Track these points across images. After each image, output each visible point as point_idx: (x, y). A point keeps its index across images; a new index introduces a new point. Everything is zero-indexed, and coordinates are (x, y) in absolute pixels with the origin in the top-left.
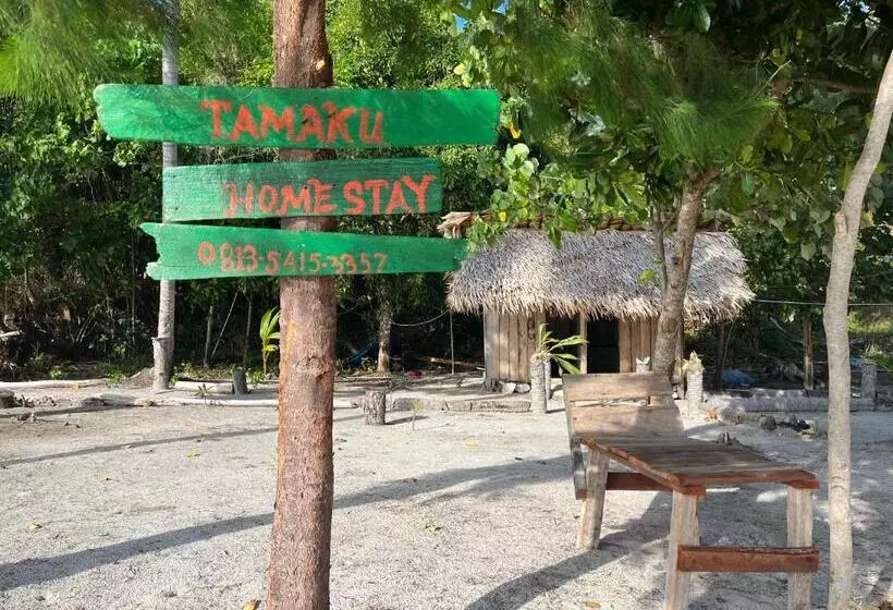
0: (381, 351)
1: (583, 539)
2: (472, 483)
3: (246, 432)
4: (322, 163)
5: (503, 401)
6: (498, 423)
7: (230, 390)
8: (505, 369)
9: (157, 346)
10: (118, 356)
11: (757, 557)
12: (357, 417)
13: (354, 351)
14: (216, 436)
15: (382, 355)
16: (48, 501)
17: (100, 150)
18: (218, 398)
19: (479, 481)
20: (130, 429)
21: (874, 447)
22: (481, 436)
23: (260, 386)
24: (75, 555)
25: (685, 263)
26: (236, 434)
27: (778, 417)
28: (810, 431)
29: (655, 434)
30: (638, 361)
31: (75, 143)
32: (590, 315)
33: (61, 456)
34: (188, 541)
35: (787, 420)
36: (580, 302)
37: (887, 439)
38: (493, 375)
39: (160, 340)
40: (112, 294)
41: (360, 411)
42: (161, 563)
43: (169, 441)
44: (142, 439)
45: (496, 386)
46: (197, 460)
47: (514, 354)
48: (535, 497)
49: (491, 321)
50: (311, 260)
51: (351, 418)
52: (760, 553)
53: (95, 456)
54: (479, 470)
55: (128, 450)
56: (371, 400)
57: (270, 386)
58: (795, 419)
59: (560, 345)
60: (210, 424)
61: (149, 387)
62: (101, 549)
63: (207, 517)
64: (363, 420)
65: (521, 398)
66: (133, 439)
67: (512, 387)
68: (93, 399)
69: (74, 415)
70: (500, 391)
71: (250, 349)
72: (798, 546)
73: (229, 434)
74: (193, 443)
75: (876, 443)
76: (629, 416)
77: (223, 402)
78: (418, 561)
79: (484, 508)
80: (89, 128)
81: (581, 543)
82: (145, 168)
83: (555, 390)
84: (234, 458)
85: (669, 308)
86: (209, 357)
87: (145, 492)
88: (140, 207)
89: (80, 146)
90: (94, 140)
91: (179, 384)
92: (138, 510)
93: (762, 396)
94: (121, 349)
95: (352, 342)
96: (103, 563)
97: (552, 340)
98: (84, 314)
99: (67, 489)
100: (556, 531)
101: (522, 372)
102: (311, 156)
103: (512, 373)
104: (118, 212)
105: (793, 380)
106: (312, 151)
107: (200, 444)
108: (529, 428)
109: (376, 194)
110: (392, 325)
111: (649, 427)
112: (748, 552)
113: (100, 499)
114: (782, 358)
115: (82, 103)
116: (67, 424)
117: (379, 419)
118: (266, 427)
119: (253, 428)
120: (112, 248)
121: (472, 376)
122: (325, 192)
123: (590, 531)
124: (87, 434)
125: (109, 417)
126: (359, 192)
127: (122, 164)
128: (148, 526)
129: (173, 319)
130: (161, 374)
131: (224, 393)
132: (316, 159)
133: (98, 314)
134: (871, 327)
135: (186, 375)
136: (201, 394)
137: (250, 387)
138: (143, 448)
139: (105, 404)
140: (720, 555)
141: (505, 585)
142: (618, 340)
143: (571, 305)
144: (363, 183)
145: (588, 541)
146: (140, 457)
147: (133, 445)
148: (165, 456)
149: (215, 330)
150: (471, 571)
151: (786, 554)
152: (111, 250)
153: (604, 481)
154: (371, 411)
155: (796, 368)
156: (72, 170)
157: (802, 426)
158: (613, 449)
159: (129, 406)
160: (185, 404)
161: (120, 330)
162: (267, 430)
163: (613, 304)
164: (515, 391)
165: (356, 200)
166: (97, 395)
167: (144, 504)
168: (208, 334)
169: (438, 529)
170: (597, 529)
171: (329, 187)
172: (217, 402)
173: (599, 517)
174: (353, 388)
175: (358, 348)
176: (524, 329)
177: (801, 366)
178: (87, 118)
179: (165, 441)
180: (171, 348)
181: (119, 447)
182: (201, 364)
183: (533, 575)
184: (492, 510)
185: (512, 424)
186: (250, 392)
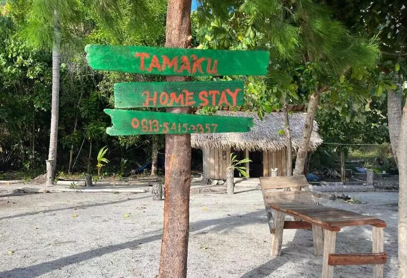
0: (153, 166)
1: (274, 252)
2: (212, 226)
3: (97, 205)
4: (189, 83)
5: (213, 188)
6: (213, 199)
7: (84, 185)
8: (213, 173)
9: (48, 164)
10: (26, 169)
11: (362, 258)
12: (148, 197)
13: (139, 165)
14: (83, 207)
15: (153, 168)
16: (11, 239)
17: (20, 71)
18: (79, 189)
19: (216, 225)
20: (41, 204)
21: (379, 207)
22: (207, 205)
23: (98, 183)
24: (38, 265)
25: (310, 127)
26: (92, 205)
27: (336, 194)
28: (351, 200)
29: (303, 204)
30: (272, 170)
31: (9, 68)
32: (252, 149)
33: (10, 217)
34: (90, 257)
35: (341, 196)
36: (247, 143)
37: (384, 204)
38: (207, 176)
39: (49, 161)
40: (23, 140)
41: (149, 194)
42: (81, 268)
43: (62, 209)
44: (48, 209)
45: (209, 182)
46: (78, 218)
47: (217, 167)
48: (243, 233)
49: (206, 152)
50: (183, 127)
51: (144, 197)
52: (363, 256)
53: (27, 217)
54: (212, 220)
55: (42, 214)
56: (155, 189)
57: (102, 183)
58: (344, 195)
59: (240, 163)
60: (79, 201)
61: (44, 183)
62: (49, 263)
63: (94, 245)
64: (152, 198)
65: (221, 187)
66: (43, 209)
67: (216, 182)
68: (19, 190)
69: (11, 198)
70: (211, 184)
71: (91, 165)
72: (378, 252)
73: (89, 206)
74: (73, 210)
75: (379, 205)
76: (290, 196)
77: (83, 190)
78: (202, 264)
79: (222, 238)
80: (16, 61)
81: (273, 253)
82: (42, 79)
83: (236, 183)
84: (95, 217)
85: (302, 147)
86: (71, 169)
87: (58, 234)
88: (39, 98)
89: (11, 69)
90: (17, 66)
91: (59, 182)
92: (58, 243)
93: (325, 185)
94: (27, 166)
95: (139, 162)
96: (53, 269)
97: (236, 161)
98: (9, 149)
99: (18, 233)
100: (258, 248)
101: (221, 174)
102: (183, 79)
103: (216, 175)
104: (28, 100)
105: (336, 178)
106: (184, 76)
107: (76, 211)
108: (228, 201)
109: (214, 97)
110: (158, 154)
111: (300, 200)
112: (358, 256)
113: (37, 238)
114: (330, 167)
115: (12, 49)
116: (8, 202)
117: (159, 198)
118: (106, 202)
119: (100, 203)
120: (25, 117)
121: (195, 177)
122: (191, 96)
123: (277, 247)
124: (20, 206)
125: (28, 198)
126: (206, 96)
127: (31, 77)
128: (68, 251)
129: (56, 151)
130: (50, 178)
131: (81, 186)
132: (186, 81)
133: (16, 149)
134: (366, 154)
135: (60, 178)
136: (72, 187)
137: (93, 183)
138: (49, 213)
139: (24, 192)
140: (347, 258)
141: (247, 273)
142: (262, 160)
143: (243, 145)
144: (208, 92)
145: (276, 253)
146: (49, 218)
147: (45, 212)
148: (61, 217)
149: (74, 156)
150: (228, 267)
151: (373, 256)
152: (24, 118)
153: (283, 225)
154: (156, 194)
155: (337, 172)
156: (7, 80)
157: (347, 198)
158: (290, 211)
159: (36, 193)
160: (64, 192)
161: (27, 156)
162: (107, 204)
163: (262, 145)
164: (217, 184)
165: (205, 100)
166: (20, 188)
167: (60, 240)
168: (71, 158)
169: (206, 248)
170: (280, 247)
171: (192, 94)
172: (80, 191)
173: (281, 241)
174: (142, 183)
175: (141, 164)
176: (221, 155)
177: (339, 172)
178: (14, 56)
179: (59, 209)
180: (55, 164)
181: (37, 213)
182: (67, 172)
183: (257, 269)
184: (226, 239)
185: (220, 199)
186: (94, 186)
